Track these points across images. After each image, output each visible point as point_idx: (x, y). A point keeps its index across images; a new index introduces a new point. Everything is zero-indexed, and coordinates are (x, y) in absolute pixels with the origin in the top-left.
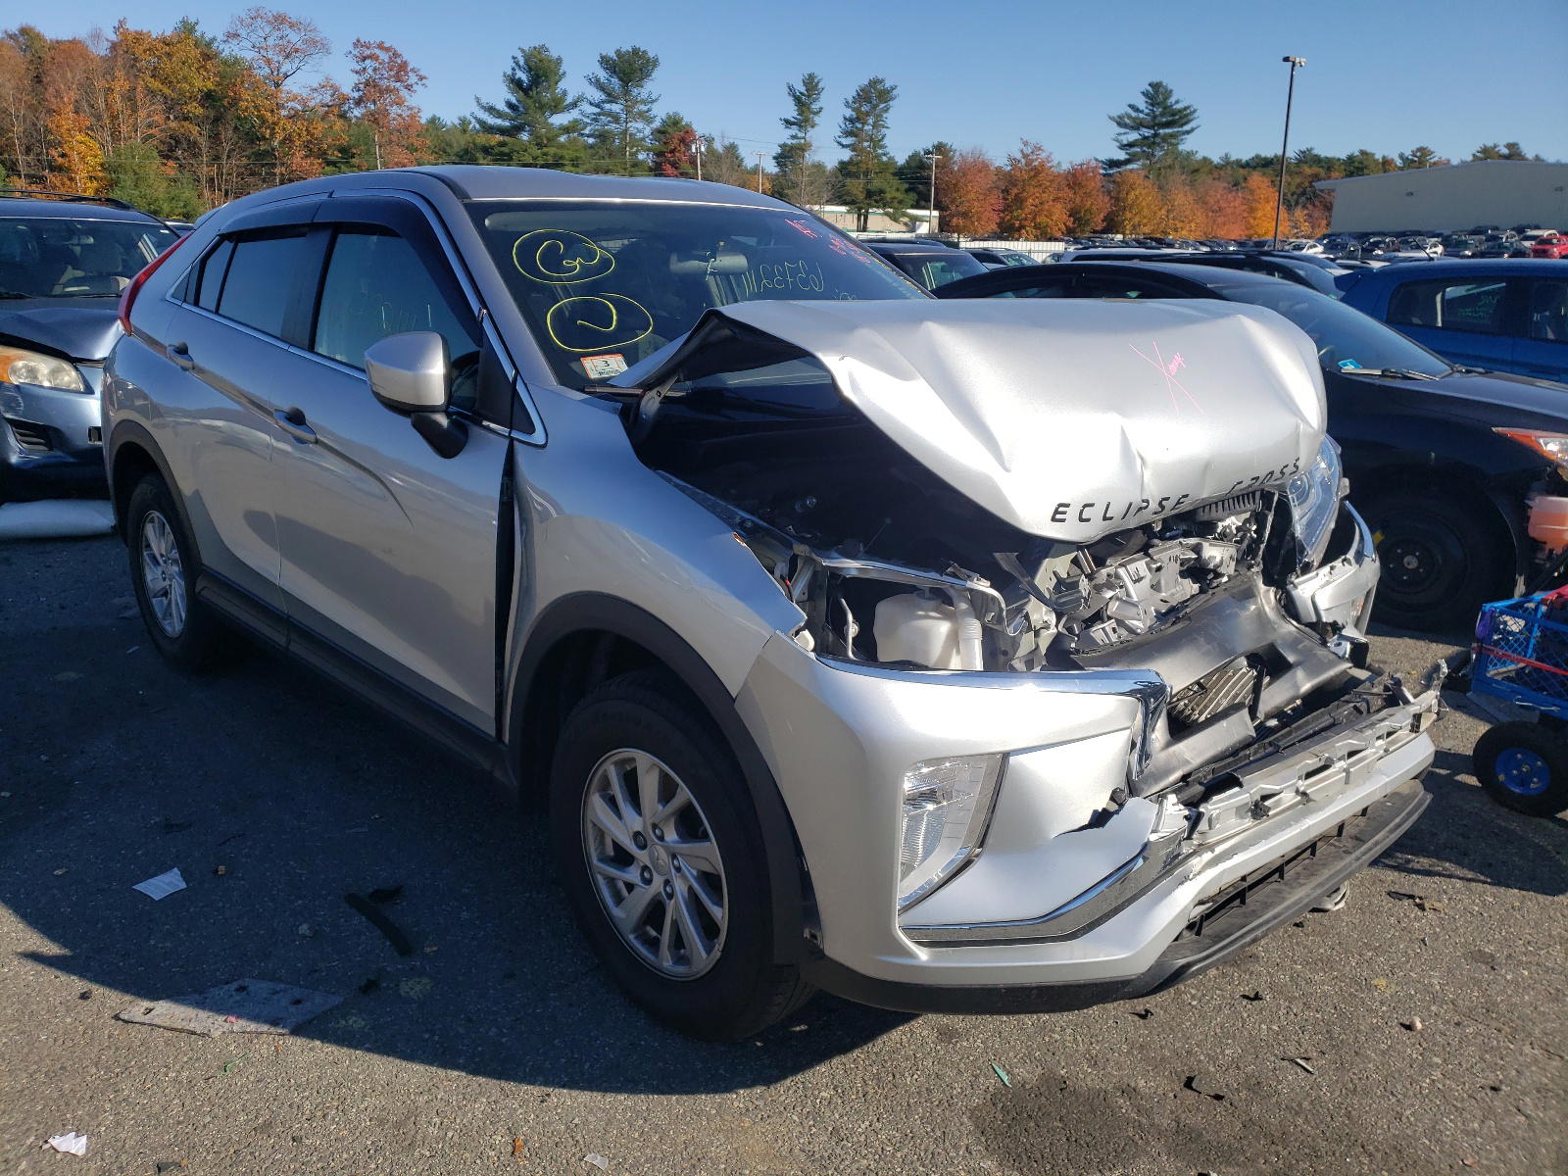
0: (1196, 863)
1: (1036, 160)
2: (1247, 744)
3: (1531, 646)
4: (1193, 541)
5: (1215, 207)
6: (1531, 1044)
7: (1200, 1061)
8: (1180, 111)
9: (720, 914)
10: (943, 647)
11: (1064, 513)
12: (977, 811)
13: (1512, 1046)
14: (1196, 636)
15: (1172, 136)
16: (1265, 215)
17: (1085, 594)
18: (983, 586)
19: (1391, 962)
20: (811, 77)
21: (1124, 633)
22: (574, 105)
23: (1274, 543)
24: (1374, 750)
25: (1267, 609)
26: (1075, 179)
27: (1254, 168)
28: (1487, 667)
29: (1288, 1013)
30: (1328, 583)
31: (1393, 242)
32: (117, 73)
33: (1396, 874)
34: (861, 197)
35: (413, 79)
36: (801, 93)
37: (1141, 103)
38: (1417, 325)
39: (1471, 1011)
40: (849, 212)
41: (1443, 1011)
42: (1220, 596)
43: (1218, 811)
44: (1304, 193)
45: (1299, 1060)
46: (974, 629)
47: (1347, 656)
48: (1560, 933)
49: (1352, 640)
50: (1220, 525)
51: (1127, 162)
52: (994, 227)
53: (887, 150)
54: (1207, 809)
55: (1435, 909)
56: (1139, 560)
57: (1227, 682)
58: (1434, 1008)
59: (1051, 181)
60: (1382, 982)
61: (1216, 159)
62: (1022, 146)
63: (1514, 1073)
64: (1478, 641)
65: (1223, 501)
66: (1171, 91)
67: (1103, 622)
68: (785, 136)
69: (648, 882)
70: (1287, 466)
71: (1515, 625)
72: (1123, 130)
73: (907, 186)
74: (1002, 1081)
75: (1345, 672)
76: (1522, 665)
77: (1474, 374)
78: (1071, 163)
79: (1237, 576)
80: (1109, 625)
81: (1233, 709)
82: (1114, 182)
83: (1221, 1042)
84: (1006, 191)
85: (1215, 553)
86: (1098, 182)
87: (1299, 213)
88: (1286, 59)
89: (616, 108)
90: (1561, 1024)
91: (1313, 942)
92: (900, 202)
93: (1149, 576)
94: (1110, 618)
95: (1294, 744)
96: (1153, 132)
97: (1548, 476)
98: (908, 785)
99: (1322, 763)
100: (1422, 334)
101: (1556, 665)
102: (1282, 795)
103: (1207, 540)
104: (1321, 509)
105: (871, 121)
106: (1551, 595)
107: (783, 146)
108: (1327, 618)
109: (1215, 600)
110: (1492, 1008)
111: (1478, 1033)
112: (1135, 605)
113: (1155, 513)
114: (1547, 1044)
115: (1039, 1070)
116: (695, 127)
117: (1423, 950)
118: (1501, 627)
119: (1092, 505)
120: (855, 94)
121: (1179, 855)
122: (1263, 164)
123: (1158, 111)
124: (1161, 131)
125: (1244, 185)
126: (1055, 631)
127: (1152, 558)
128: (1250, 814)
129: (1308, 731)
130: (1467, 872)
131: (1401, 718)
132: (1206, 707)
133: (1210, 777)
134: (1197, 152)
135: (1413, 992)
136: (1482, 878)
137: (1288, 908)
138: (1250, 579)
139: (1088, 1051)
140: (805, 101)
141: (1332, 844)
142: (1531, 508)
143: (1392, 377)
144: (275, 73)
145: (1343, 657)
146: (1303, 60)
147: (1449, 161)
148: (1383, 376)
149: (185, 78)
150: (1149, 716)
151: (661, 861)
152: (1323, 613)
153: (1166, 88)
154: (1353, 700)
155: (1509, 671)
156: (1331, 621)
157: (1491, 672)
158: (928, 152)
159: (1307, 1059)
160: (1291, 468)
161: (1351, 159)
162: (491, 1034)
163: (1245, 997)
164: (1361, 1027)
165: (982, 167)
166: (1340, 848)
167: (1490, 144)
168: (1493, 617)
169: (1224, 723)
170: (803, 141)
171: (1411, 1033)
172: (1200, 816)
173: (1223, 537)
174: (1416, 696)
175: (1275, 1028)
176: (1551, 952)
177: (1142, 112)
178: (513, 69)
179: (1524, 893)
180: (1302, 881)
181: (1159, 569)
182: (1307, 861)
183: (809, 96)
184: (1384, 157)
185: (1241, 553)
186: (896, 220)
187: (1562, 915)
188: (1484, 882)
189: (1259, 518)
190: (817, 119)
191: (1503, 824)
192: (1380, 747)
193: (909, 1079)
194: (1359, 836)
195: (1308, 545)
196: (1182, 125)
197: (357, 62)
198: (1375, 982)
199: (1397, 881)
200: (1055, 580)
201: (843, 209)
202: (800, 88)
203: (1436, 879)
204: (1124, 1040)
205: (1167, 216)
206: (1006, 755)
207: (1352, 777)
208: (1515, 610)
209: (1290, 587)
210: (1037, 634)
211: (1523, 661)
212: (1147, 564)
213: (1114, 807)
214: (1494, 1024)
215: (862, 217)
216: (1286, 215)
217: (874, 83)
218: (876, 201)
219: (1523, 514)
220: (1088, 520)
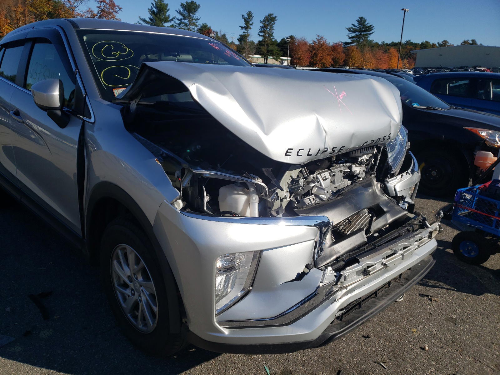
0: (340, 294)
1: (322, 41)
2: (363, 244)
3: (474, 204)
4: (348, 165)
5: (379, 59)
6: (469, 356)
7: (344, 364)
8: (369, 27)
9: (156, 309)
10: (243, 206)
11: (290, 152)
12: (250, 274)
13: (462, 357)
14: (346, 202)
15: (366, 35)
16: (394, 61)
17: (302, 185)
18: (259, 182)
19: (419, 322)
20: (250, 12)
21: (318, 200)
22: (172, 20)
23: (381, 166)
24: (414, 246)
25: (377, 191)
26: (334, 48)
27: (392, 46)
28: (458, 211)
29: (379, 343)
30: (400, 181)
31: (435, 70)
32: (19, 5)
33: (422, 287)
34: (265, 52)
35: (117, 9)
36: (246, 18)
37: (356, 24)
38: (440, 94)
39: (447, 342)
40: (262, 57)
41: (436, 342)
42: (357, 186)
43: (348, 274)
44: (407, 55)
45: (381, 363)
46: (255, 199)
47: (406, 209)
48: (480, 311)
49: (408, 203)
50: (360, 159)
51: (351, 43)
52: (308, 63)
53: (274, 37)
54: (343, 273)
55: (435, 301)
56: (326, 172)
57: (359, 219)
58: (433, 341)
59: (327, 49)
60: (414, 330)
61: (380, 43)
62: (317, 37)
63: (462, 368)
64: (455, 202)
65: (360, 149)
66: (366, 20)
67: (310, 196)
68: (241, 32)
69: (133, 295)
70: (386, 136)
71: (468, 197)
72: (350, 33)
73: (280, 49)
74: (267, 372)
75: (405, 215)
76: (470, 211)
77: (458, 109)
78: (333, 43)
79: (366, 178)
80: (312, 197)
81: (360, 230)
82: (347, 49)
83: (352, 356)
84: (311, 52)
85: (357, 169)
86: (342, 49)
87: (405, 61)
88: (403, 9)
89: (186, 21)
90: (480, 348)
91: (391, 314)
92: (278, 54)
93: (330, 178)
94: (312, 194)
95: (382, 244)
96: (360, 33)
97: (482, 144)
98: (219, 264)
99: (393, 252)
100: (442, 96)
101: (483, 211)
102: (376, 265)
103: (354, 164)
104: (399, 153)
105: (269, 27)
106: (482, 186)
107: (241, 35)
108: (400, 194)
109: (355, 188)
110: (455, 341)
111: (449, 351)
112: (323, 189)
113: (330, 153)
114: (475, 356)
115: (282, 368)
116: (212, 28)
117: (430, 317)
118: (464, 197)
119: (303, 150)
120: (264, 19)
121: (332, 291)
122: (394, 45)
123: (362, 26)
124: (362, 33)
125: (388, 51)
126: (289, 199)
127: (331, 171)
128: (362, 274)
129: (389, 239)
130: (448, 286)
131: (425, 233)
132: (350, 229)
133: (347, 258)
134: (373, 40)
135: (426, 334)
136: (453, 288)
137: (377, 309)
138: (371, 179)
139: (302, 359)
140: (248, 20)
141: (397, 282)
142: (475, 155)
143: (430, 109)
144: (72, 6)
145: (405, 209)
146: (408, 10)
147: (453, 45)
148: (427, 109)
149: (42, 7)
150: (323, 236)
151: (137, 287)
152: (398, 193)
153: (364, 19)
154: (407, 226)
155: (466, 213)
156: (401, 195)
157: (459, 213)
158: (287, 38)
159: (384, 363)
160: (387, 137)
161: (422, 43)
162: (71, 353)
163: (363, 336)
164: (406, 349)
165: (305, 44)
166: (400, 283)
167: (466, 40)
168: (461, 194)
169: (354, 237)
170: (247, 34)
171: (424, 351)
172: (341, 275)
173: (361, 163)
174: (430, 225)
175: (374, 349)
176: (477, 318)
177: (356, 27)
178: (152, 7)
179: (468, 294)
180: (384, 297)
181: (334, 175)
182: (387, 288)
183: (249, 19)
184: (433, 43)
185: (368, 170)
186: (277, 60)
187: (481, 303)
188: (453, 290)
189: (375, 156)
190: (251, 26)
191: (461, 268)
192: (416, 245)
193: (231, 372)
194: (407, 278)
195: (393, 167)
196: (369, 31)
197: (99, 3)
198: (412, 330)
199: (423, 290)
200: (291, 179)
201: (260, 56)
202: (246, 16)
203: (437, 289)
204: (316, 355)
205: (363, 61)
206: (261, 252)
207: (405, 257)
208: (468, 192)
209: (386, 182)
210: (282, 200)
211: (470, 210)
212: (329, 173)
213: (307, 271)
214: (455, 348)
215: (266, 59)
216: (401, 61)
217: (270, 15)
218: (270, 54)
219: (473, 157)
220: (301, 156)
